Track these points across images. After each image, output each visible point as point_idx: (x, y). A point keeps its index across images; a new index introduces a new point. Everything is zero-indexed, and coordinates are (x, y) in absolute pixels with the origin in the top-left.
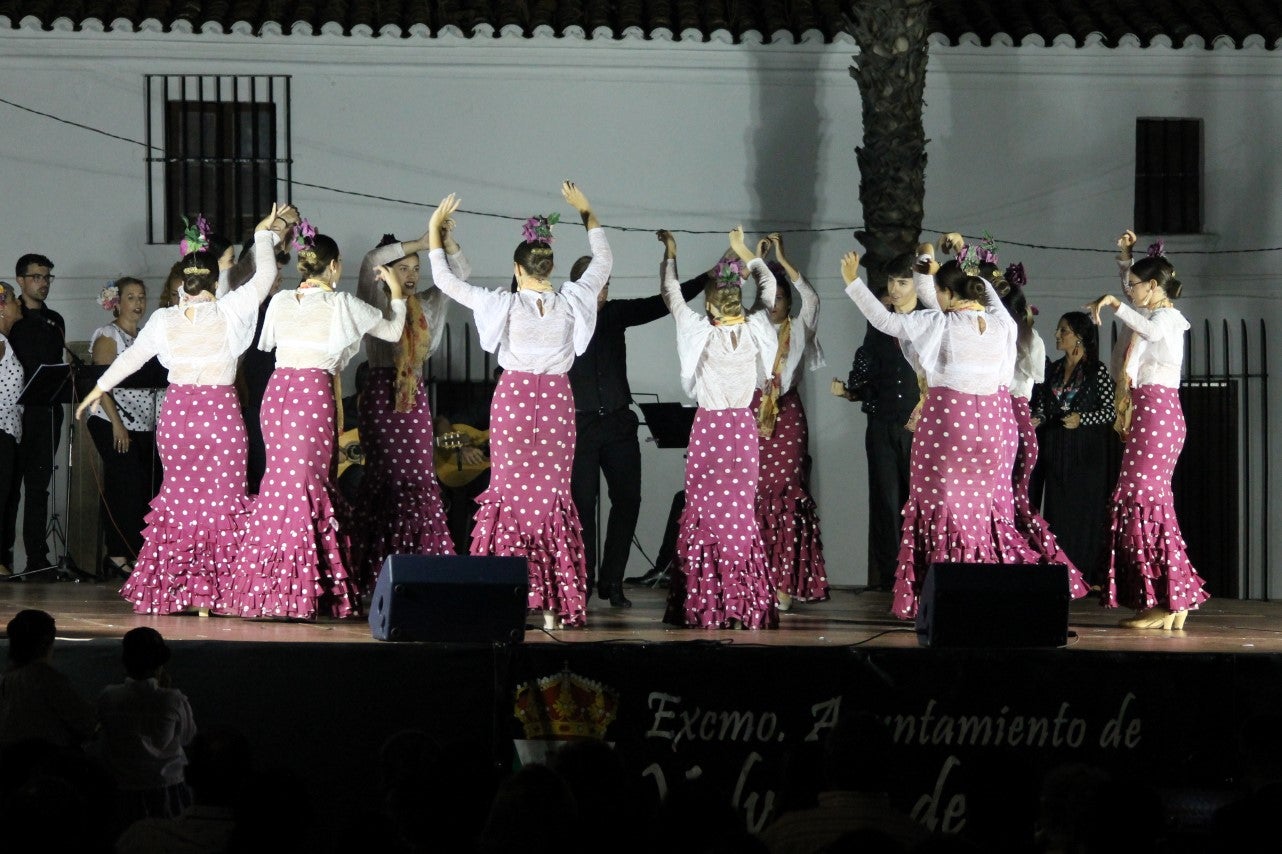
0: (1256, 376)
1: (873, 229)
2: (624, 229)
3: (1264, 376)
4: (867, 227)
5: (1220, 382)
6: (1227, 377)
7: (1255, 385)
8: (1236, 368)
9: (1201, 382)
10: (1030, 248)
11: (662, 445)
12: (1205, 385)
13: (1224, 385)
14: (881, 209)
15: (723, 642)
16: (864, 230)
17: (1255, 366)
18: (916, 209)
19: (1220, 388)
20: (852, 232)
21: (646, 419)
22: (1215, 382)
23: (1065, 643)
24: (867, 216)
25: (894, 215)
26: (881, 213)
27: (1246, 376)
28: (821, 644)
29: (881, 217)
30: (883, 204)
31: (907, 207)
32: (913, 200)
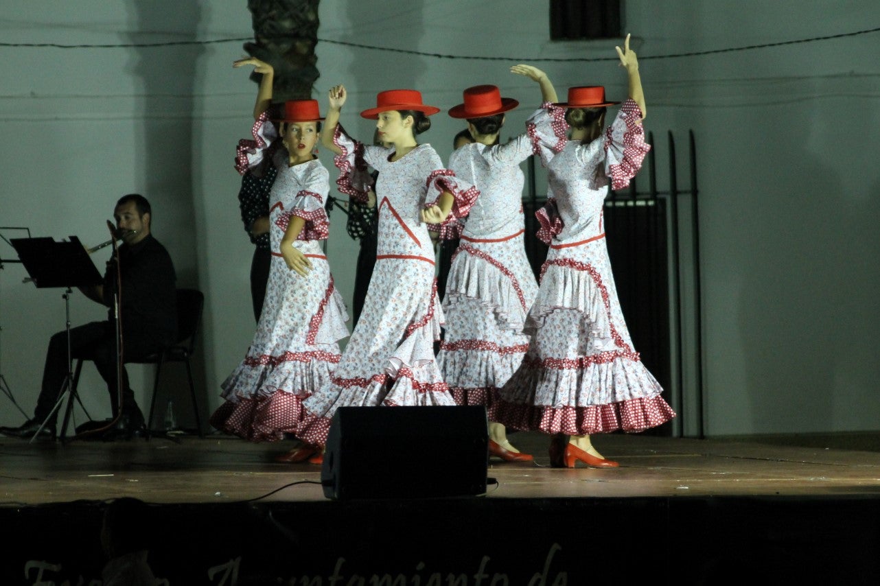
0: (686, 192)
1: (264, 41)
3: (695, 192)
4: (257, 38)
5: (647, 200)
6: (654, 194)
7: (685, 202)
8: (663, 184)
9: (626, 201)
10: (436, 58)
11: (40, 285)
12: (631, 203)
13: (651, 203)
14: (272, 18)
16: (254, 41)
17: (684, 182)
18: (311, 17)
19: (647, 207)
20: (241, 44)
21: (20, 256)
22: (641, 200)
23: (484, 490)
24: (257, 26)
25: (287, 24)
26: (273, 23)
27: (675, 192)
28: (217, 500)
29: (272, 27)
30: (274, 12)
31: (301, 15)
32: (307, 7)
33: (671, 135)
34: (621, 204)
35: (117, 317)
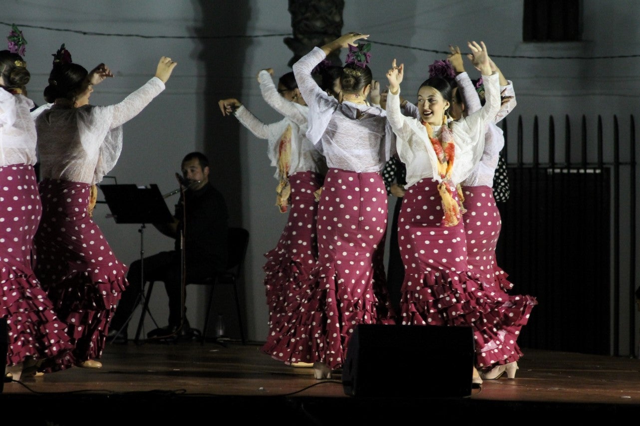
0: (626, 164)
1: (300, 36)
2: (85, 33)
3: (633, 164)
4: (294, 34)
5: (595, 169)
6: (601, 164)
7: (625, 171)
8: (609, 156)
9: (578, 169)
10: (434, 53)
11: (119, 221)
12: (582, 171)
13: (598, 171)
14: (307, 19)
15: (177, 392)
16: (292, 37)
17: (625, 156)
18: (337, 19)
19: (595, 173)
20: (281, 39)
22: (590, 168)
23: (470, 394)
24: (295, 24)
25: (318, 24)
26: (308, 23)
27: (617, 163)
28: (261, 394)
29: (306, 25)
30: (308, 14)
31: (330, 17)
32: (334, 11)
33: (615, 118)
34: (575, 171)
35: (182, 248)
